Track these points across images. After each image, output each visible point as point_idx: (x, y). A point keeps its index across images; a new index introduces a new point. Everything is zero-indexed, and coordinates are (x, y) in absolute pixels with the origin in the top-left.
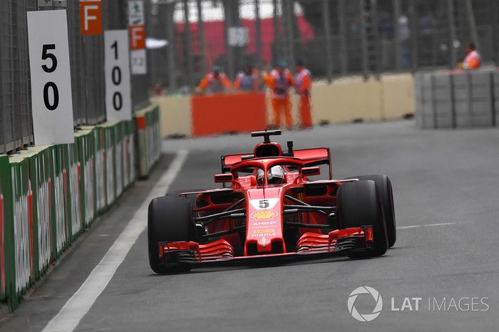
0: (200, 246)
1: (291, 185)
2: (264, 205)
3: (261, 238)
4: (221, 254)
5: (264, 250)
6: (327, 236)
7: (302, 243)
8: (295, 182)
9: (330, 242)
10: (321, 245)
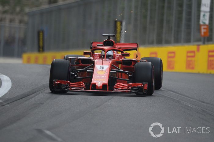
0: (71, 83)
1: (116, 60)
2: (102, 68)
3: (98, 83)
4: (80, 88)
5: (99, 88)
6: (127, 85)
7: (116, 87)
8: (118, 59)
9: (128, 88)
10: (123, 89)
